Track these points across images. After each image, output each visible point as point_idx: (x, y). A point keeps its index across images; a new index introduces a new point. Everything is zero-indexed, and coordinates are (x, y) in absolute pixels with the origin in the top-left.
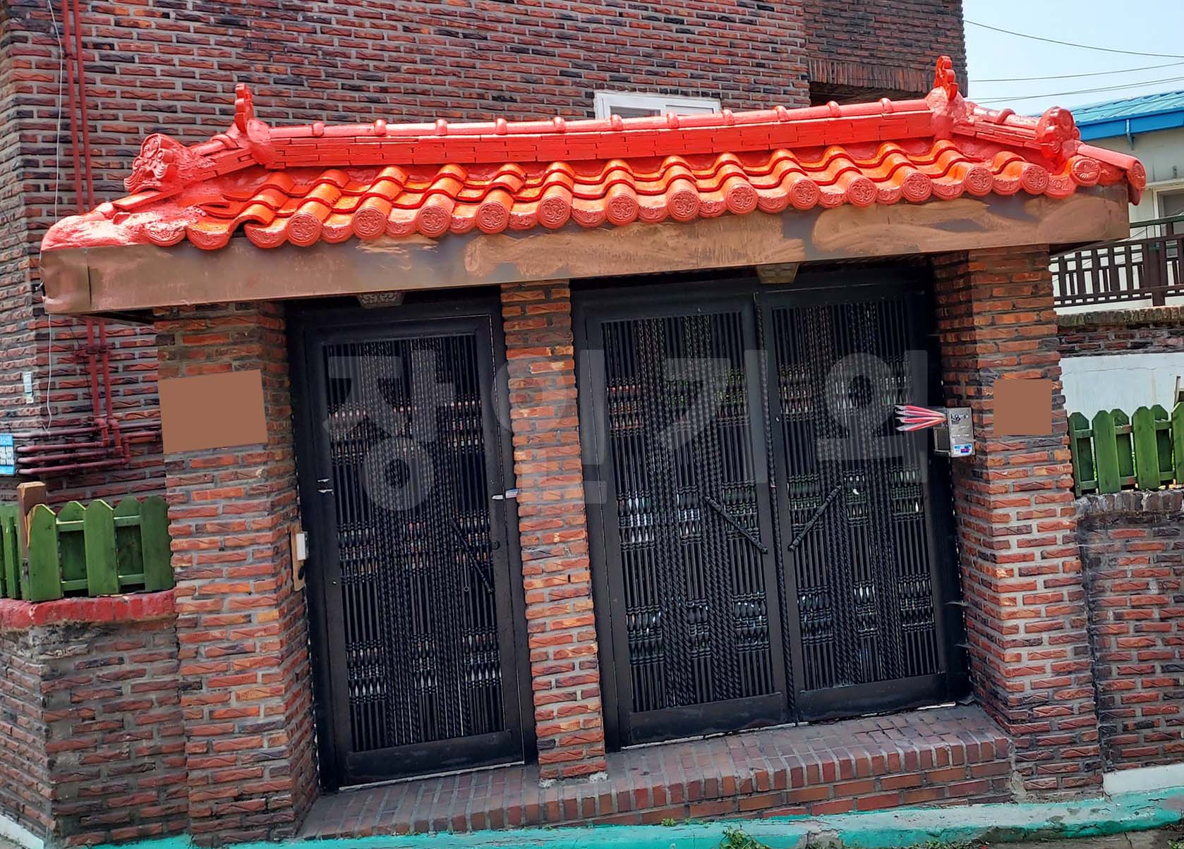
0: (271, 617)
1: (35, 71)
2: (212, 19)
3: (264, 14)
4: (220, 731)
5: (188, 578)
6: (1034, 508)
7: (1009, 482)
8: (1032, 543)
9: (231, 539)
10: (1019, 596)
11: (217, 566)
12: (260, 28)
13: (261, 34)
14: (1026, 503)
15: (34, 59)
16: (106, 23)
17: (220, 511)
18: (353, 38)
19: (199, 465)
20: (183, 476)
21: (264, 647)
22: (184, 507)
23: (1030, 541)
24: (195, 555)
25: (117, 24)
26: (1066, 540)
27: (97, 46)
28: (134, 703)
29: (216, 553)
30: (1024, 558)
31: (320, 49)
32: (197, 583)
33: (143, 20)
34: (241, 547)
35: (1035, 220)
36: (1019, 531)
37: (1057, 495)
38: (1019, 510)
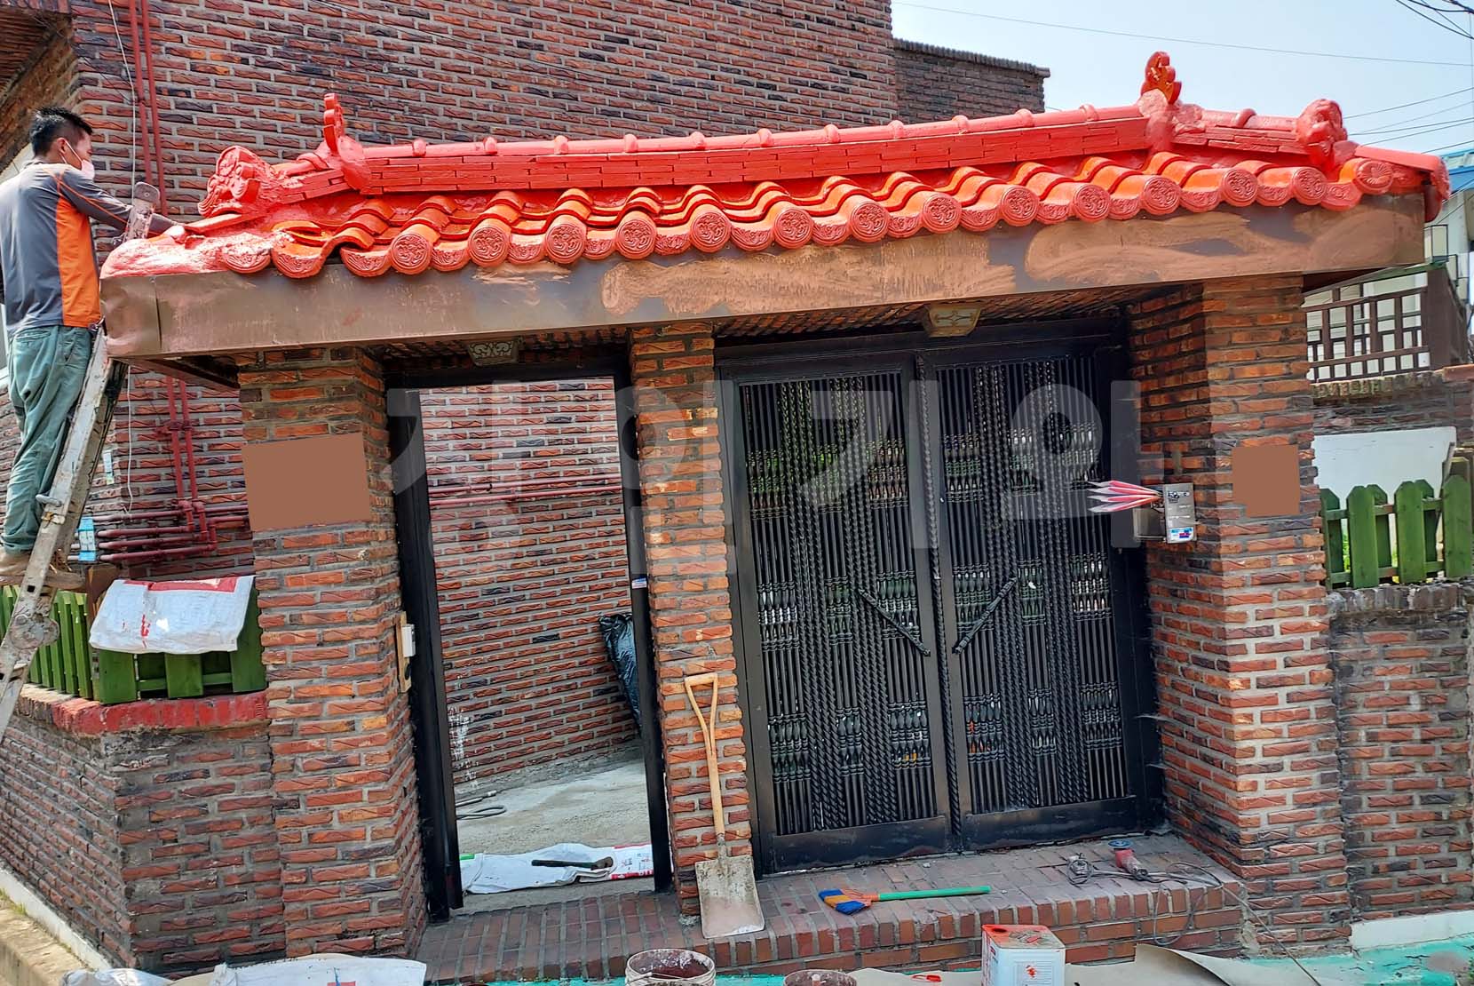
0: (376, 724)
1: (106, 118)
2: (294, 67)
3: (348, 64)
4: (322, 858)
5: (282, 678)
6: (1276, 605)
7: (1247, 573)
8: (1275, 648)
9: (330, 633)
10: (1256, 712)
11: (315, 664)
12: (344, 79)
13: (345, 86)
14: (1266, 599)
15: (105, 104)
16: (182, 67)
17: (318, 599)
18: (440, 93)
19: (293, 545)
20: (274, 557)
21: (370, 759)
22: (275, 594)
23: (1271, 645)
24: (288, 650)
25: (193, 69)
26: (1315, 644)
27: (172, 92)
28: (221, 822)
29: (314, 648)
30: (1263, 666)
31: (407, 104)
32: (292, 684)
33: (220, 65)
34: (343, 642)
35: (1305, 240)
36: (1258, 633)
37: (1305, 590)
38: (1258, 607)
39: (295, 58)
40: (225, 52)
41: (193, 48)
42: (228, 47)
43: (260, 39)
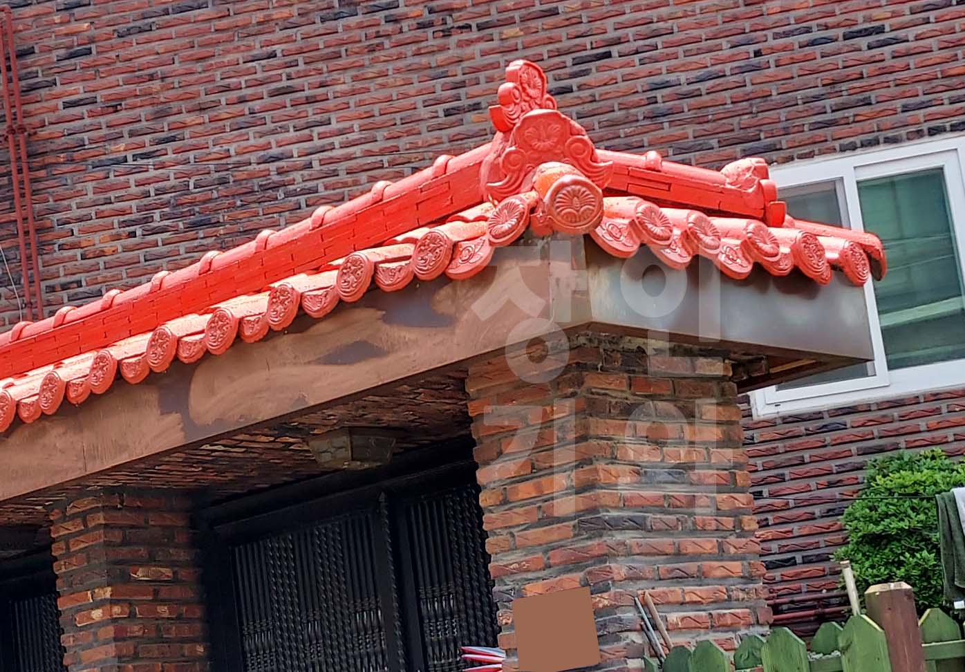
2: (181, 225)
3: (239, 203)
13: (236, 228)
16: (73, 259)
25: (84, 257)
27: (65, 287)
33: (108, 247)
39: (182, 215)
40: (113, 231)
41: (84, 237)
42: (116, 225)
43: (147, 208)
